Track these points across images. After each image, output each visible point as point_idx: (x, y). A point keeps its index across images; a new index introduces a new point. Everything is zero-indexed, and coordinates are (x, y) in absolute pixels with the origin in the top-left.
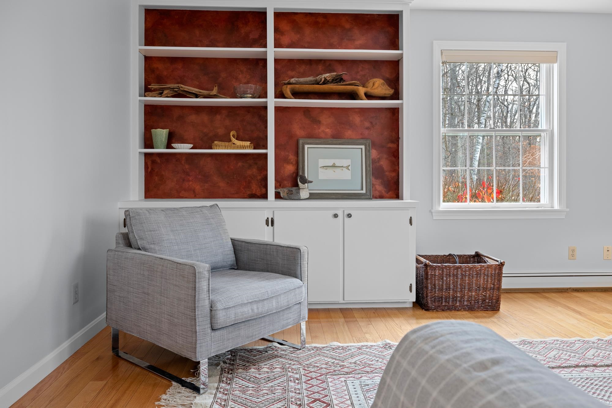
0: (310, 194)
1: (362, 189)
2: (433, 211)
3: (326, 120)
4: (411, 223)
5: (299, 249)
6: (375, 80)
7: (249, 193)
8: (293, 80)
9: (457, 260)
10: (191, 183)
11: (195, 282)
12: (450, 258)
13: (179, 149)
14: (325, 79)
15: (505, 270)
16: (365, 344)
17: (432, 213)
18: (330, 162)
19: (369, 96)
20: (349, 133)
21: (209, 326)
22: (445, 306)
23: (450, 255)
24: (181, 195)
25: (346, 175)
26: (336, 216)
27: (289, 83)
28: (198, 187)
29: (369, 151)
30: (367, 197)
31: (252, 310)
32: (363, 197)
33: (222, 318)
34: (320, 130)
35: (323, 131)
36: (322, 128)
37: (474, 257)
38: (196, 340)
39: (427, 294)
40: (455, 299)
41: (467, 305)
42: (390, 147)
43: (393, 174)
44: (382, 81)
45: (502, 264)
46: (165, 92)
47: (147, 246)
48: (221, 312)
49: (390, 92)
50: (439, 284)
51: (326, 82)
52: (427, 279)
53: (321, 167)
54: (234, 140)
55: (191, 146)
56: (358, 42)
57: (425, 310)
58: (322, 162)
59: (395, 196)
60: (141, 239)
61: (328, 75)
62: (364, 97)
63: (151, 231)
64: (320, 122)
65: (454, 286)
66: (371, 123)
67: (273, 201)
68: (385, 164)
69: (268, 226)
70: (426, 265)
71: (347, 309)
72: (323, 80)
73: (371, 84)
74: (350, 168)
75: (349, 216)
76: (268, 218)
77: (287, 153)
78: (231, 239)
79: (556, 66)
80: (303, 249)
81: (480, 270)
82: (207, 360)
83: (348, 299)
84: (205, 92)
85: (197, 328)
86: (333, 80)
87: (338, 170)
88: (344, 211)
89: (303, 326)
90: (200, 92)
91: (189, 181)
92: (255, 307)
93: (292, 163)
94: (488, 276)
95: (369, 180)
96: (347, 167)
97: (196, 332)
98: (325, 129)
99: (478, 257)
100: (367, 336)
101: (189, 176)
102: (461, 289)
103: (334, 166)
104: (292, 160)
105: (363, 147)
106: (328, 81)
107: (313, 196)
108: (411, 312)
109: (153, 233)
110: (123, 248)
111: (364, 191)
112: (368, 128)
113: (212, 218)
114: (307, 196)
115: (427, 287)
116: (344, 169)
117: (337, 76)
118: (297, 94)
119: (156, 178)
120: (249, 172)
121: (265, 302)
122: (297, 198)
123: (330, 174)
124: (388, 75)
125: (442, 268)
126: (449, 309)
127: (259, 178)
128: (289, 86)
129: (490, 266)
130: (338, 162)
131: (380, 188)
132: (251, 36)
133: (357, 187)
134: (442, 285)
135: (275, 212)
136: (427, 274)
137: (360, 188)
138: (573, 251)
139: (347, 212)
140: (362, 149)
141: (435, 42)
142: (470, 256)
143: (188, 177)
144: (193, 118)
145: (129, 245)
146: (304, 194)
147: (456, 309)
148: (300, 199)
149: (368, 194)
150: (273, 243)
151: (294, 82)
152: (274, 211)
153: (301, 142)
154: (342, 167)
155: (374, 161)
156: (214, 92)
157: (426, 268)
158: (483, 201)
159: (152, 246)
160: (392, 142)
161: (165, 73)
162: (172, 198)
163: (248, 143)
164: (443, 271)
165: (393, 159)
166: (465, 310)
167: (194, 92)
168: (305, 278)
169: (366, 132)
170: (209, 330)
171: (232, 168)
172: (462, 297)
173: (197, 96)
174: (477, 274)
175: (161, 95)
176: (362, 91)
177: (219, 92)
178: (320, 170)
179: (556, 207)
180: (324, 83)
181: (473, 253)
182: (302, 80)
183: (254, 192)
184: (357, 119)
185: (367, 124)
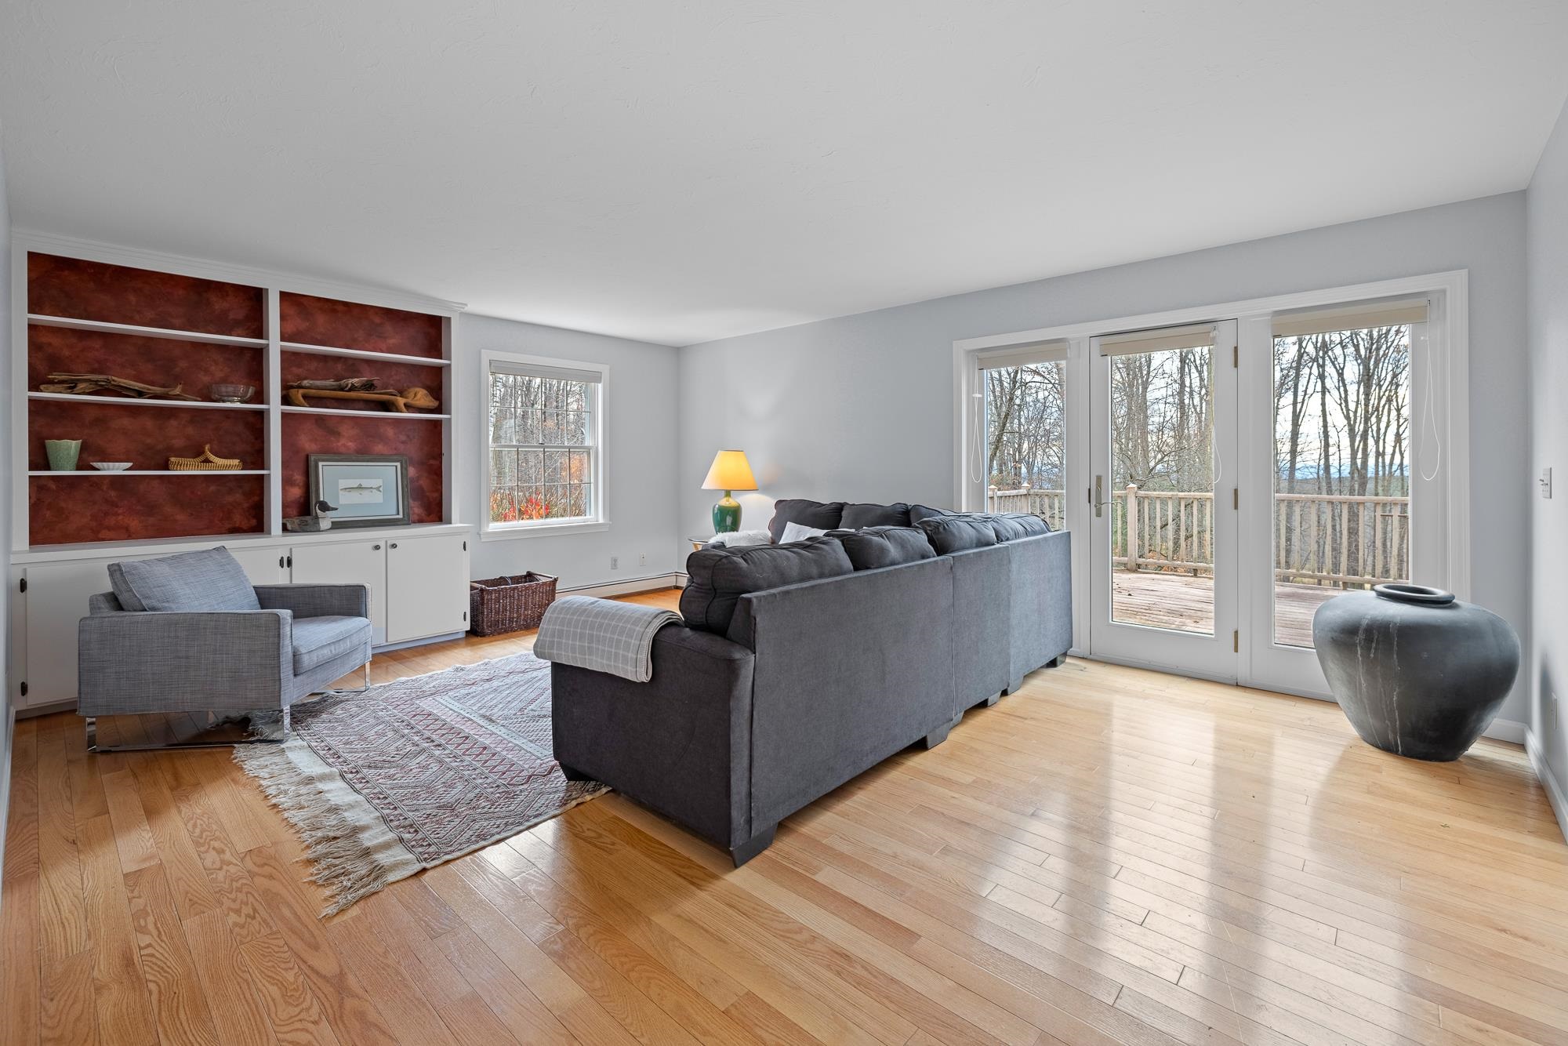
0: (332, 522)
1: (398, 514)
2: (481, 533)
3: (347, 431)
4: (465, 548)
5: (363, 586)
6: (417, 389)
7: (228, 526)
8: (305, 383)
9: (510, 582)
10: (121, 517)
11: (279, 628)
12: (502, 580)
13: (104, 470)
14: (353, 385)
15: (558, 586)
16: (435, 672)
17: (480, 535)
18: (354, 483)
19: (409, 407)
20: (380, 448)
21: (292, 671)
22: (502, 629)
23: (501, 578)
24: (100, 536)
25: (377, 498)
26: (377, 548)
27: (300, 387)
28: (134, 523)
29: (406, 469)
30: (405, 522)
31: (331, 651)
32: (399, 523)
33: (307, 661)
34: (339, 444)
35: (344, 445)
36: (343, 441)
37: (525, 577)
38: (280, 688)
39: (483, 620)
40: (511, 620)
41: (523, 625)
42: (432, 465)
43: (436, 495)
44: (425, 392)
45: (556, 580)
46: (81, 386)
47: (159, 605)
48: (305, 655)
49: (434, 404)
50: (495, 608)
51: (353, 388)
52: (483, 604)
53: (341, 490)
54: (212, 457)
55: (130, 464)
56: (392, 341)
57: (481, 636)
58: (343, 483)
59: (437, 519)
60: (147, 598)
61: (356, 380)
62: (404, 410)
63: (159, 587)
64: (339, 434)
65: (510, 607)
66: (408, 436)
67: (279, 536)
68: (424, 483)
69: (282, 567)
70: (482, 590)
71: (388, 652)
72: (350, 385)
73: (412, 395)
74: (381, 489)
75: (394, 546)
76: (282, 558)
77: (291, 473)
78: (254, 587)
79: (600, 386)
80: (367, 585)
81: (536, 589)
82: (288, 707)
83: (391, 640)
84: (158, 390)
85: (282, 675)
86: (362, 386)
87: (365, 493)
88: (386, 542)
89: (368, 665)
90: (150, 390)
91: (117, 514)
92: (333, 648)
93: (298, 485)
94: (543, 593)
95: (406, 503)
96: (378, 489)
97: (280, 679)
98: (347, 440)
99: (530, 576)
100: (431, 667)
101: (117, 507)
102: (518, 609)
103: (360, 487)
104: (298, 482)
105: (398, 464)
106: (356, 387)
107: (337, 526)
108: (463, 643)
109: (163, 588)
110: (107, 612)
111: (401, 516)
112: (403, 442)
113: (229, 564)
114: (330, 526)
115: (483, 613)
116: (374, 491)
117: (367, 381)
118: (312, 400)
119: (48, 512)
120: (230, 499)
121: (341, 642)
122: (315, 529)
123: (355, 498)
124: (428, 383)
125: (498, 591)
126: (506, 631)
127: (246, 505)
128: (301, 391)
129: (544, 584)
130: (365, 483)
131: (417, 510)
132: (231, 316)
133: (390, 511)
134: (499, 609)
135: (293, 550)
136: (482, 599)
137: (395, 512)
138: (615, 561)
139: (389, 543)
140: (396, 467)
141: (483, 350)
142: (521, 577)
143: (116, 509)
144: (126, 422)
145: (119, 607)
146: (325, 524)
147: (513, 630)
148: (319, 531)
149: (406, 518)
150: (291, 586)
151: (307, 385)
152: (291, 549)
153: (312, 458)
154: (371, 488)
155: (412, 480)
156: (177, 391)
157: (482, 593)
158: (531, 517)
159: (166, 605)
160: (434, 458)
161: (66, 353)
162: (81, 541)
163: (236, 462)
164: (499, 594)
165: (435, 477)
166: (521, 629)
167: (136, 388)
168: (369, 616)
169: (402, 447)
170: (292, 676)
171: (199, 493)
172: (517, 617)
173: (140, 394)
174: (533, 593)
175: (72, 389)
176: (401, 401)
177: (183, 391)
178: (341, 492)
179: (601, 521)
180: (350, 390)
181: (525, 574)
182: (318, 383)
183: (237, 525)
184: (390, 432)
185: (403, 438)
